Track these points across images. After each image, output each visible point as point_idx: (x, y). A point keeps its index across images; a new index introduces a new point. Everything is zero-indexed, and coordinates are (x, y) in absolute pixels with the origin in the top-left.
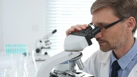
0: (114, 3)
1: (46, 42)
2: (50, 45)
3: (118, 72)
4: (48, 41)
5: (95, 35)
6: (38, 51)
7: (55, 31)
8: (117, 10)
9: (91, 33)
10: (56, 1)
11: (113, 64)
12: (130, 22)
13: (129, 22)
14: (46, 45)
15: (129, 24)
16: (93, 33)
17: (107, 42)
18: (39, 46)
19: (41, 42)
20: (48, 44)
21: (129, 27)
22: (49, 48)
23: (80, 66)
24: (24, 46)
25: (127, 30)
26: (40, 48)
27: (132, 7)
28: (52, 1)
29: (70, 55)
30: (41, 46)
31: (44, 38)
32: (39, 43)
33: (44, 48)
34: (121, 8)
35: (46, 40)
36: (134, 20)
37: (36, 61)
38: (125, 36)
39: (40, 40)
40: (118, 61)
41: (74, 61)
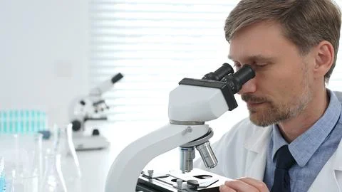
0: (284, 9)
1: (95, 104)
2: (106, 112)
3: (290, 171)
4: (102, 102)
5: (243, 84)
6: (77, 126)
7: (118, 78)
8: (291, 27)
9: (234, 81)
10: (115, 3)
11: (276, 153)
12: (321, 53)
13: (319, 55)
14: (96, 111)
15: (319, 58)
16: (238, 80)
17: (270, 103)
18: (79, 113)
19: (83, 103)
20: (102, 110)
21: (320, 65)
22: (104, 119)
23: (207, 159)
24: (39, 113)
25: (315, 72)
26: (81, 119)
27: (325, 18)
28: (105, 3)
29: (184, 133)
30: (84, 114)
31: (91, 95)
32: (80, 106)
33: (92, 119)
34: (300, 22)
35: (96, 99)
36: (330, 49)
37: (77, 150)
38: (310, 87)
39: (80, 99)
40: (289, 146)
41: (192, 147)
